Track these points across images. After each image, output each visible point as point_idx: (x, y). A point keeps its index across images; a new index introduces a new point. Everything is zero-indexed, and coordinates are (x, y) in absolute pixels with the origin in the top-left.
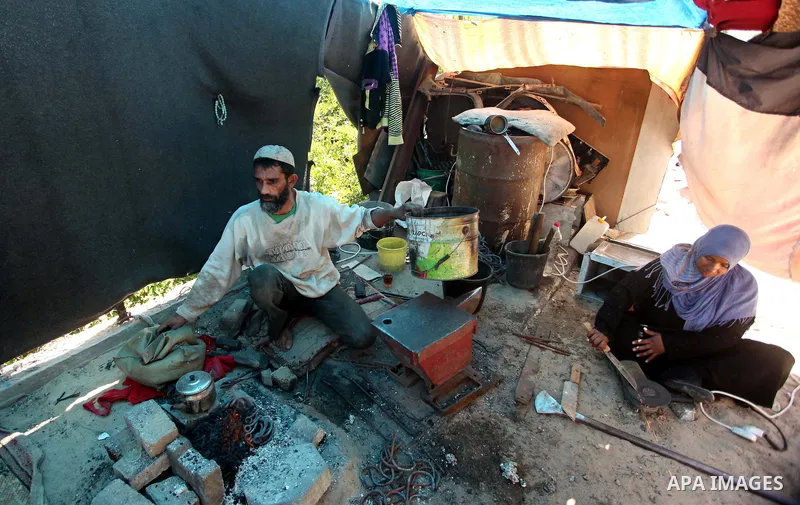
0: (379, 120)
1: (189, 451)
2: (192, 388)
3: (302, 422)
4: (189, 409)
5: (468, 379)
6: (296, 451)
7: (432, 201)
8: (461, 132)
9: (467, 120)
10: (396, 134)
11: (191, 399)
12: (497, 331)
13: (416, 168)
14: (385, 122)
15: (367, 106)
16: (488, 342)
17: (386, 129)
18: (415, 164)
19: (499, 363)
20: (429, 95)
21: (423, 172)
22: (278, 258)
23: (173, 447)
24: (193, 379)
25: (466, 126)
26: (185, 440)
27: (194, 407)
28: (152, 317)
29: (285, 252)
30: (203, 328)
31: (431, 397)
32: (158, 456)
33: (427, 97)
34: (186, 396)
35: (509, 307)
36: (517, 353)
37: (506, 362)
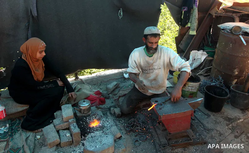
0: (187, 23)
1: (75, 124)
2: (83, 104)
3: (114, 128)
4: (80, 111)
5: (188, 136)
6: (107, 137)
7: (205, 60)
8: (221, 32)
9: (224, 27)
10: (193, 30)
11: (81, 108)
12: (214, 122)
13: (203, 46)
14: (189, 25)
15: (182, 18)
16: (207, 125)
17: (189, 28)
18: (203, 44)
19: (208, 136)
20: (214, 15)
21: (206, 48)
22: (147, 72)
23: (70, 121)
24: (84, 102)
25: (223, 29)
26: (75, 120)
27: (82, 111)
28: (85, 80)
29: (150, 69)
30: (100, 89)
31: (168, 138)
32: (66, 122)
33: (213, 16)
34: (80, 106)
35: (225, 114)
36: (221, 134)
37: (212, 136)
